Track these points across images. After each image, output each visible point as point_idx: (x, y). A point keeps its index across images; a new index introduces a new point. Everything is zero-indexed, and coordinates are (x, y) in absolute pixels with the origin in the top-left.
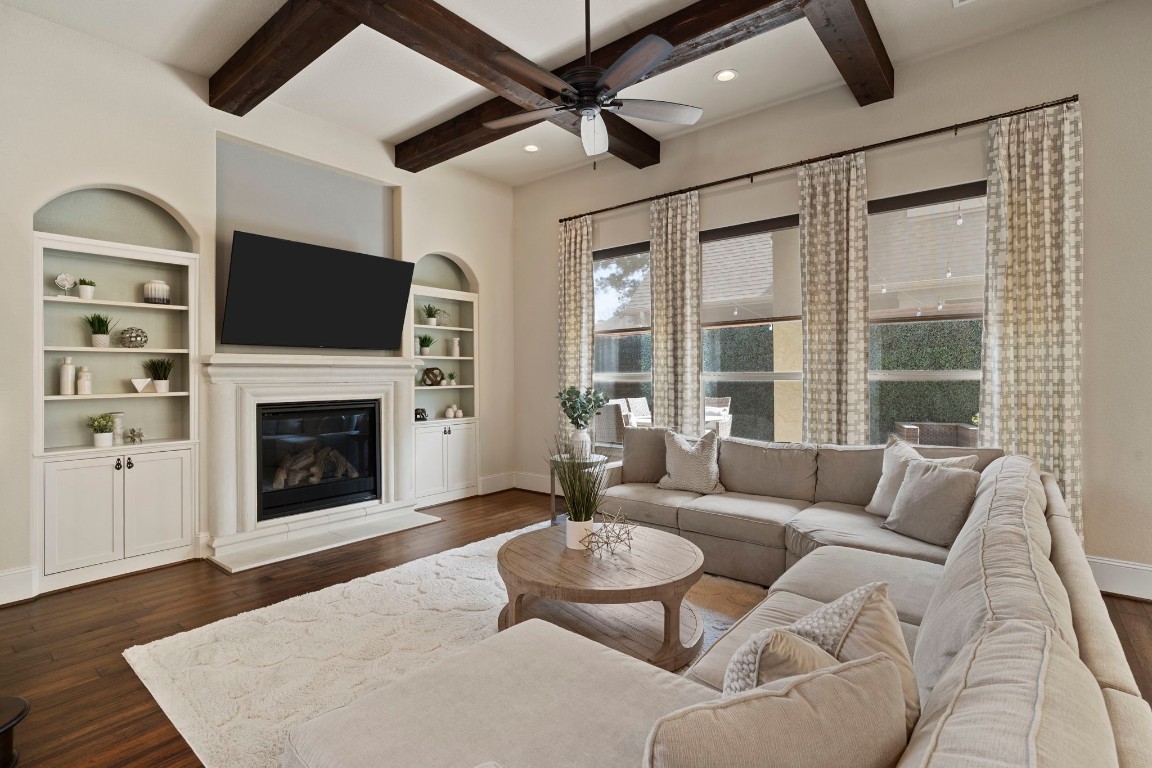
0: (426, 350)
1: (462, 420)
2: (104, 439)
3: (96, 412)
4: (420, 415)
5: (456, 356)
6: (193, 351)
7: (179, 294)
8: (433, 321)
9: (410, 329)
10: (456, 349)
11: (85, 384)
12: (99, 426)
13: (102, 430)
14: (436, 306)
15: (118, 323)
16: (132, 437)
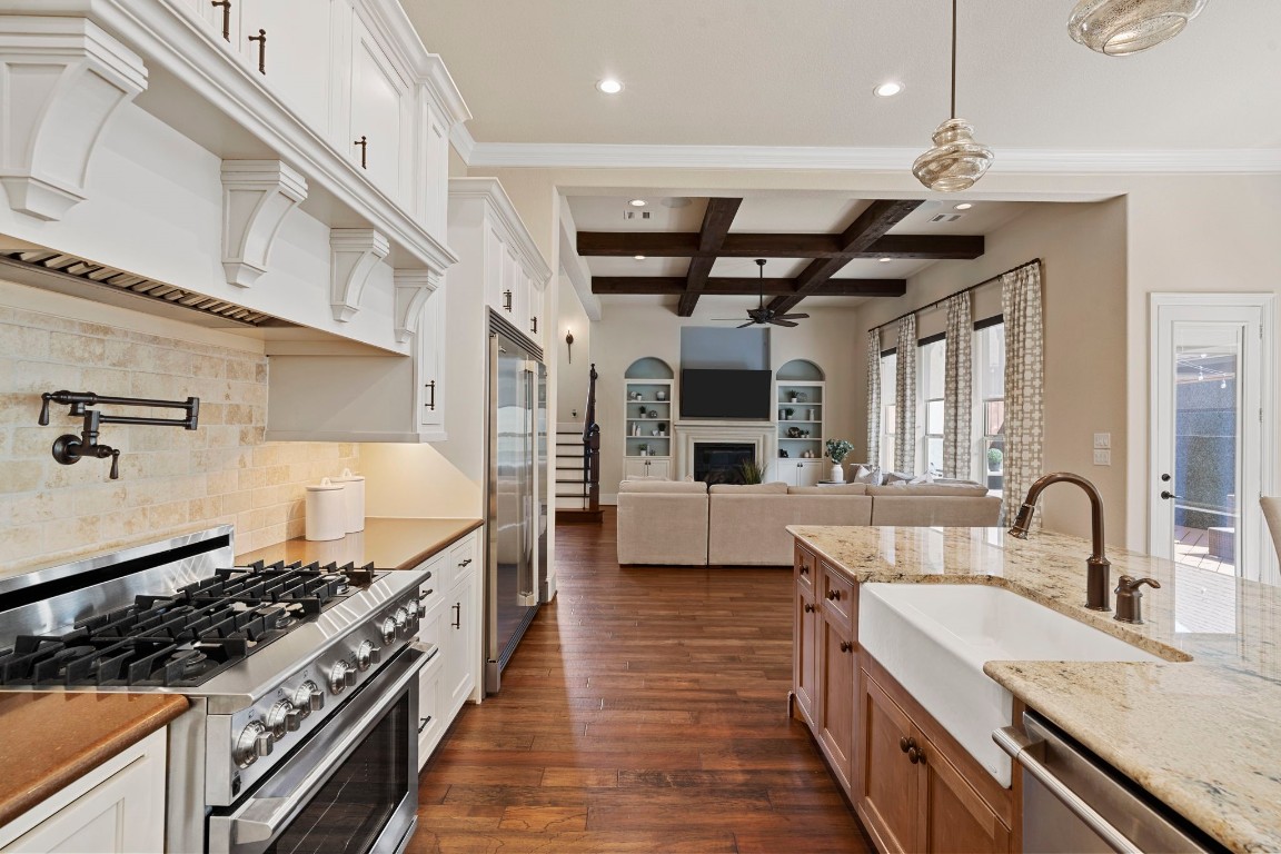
0: (790, 417)
1: (813, 459)
2: (643, 453)
3: (642, 443)
4: (783, 454)
5: (812, 420)
6: (671, 420)
7: (667, 397)
8: (795, 400)
9: (775, 406)
10: (812, 416)
11: (638, 432)
12: (643, 448)
13: (642, 449)
14: (797, 390)
15: (649, 409)
16: (652, 453)
